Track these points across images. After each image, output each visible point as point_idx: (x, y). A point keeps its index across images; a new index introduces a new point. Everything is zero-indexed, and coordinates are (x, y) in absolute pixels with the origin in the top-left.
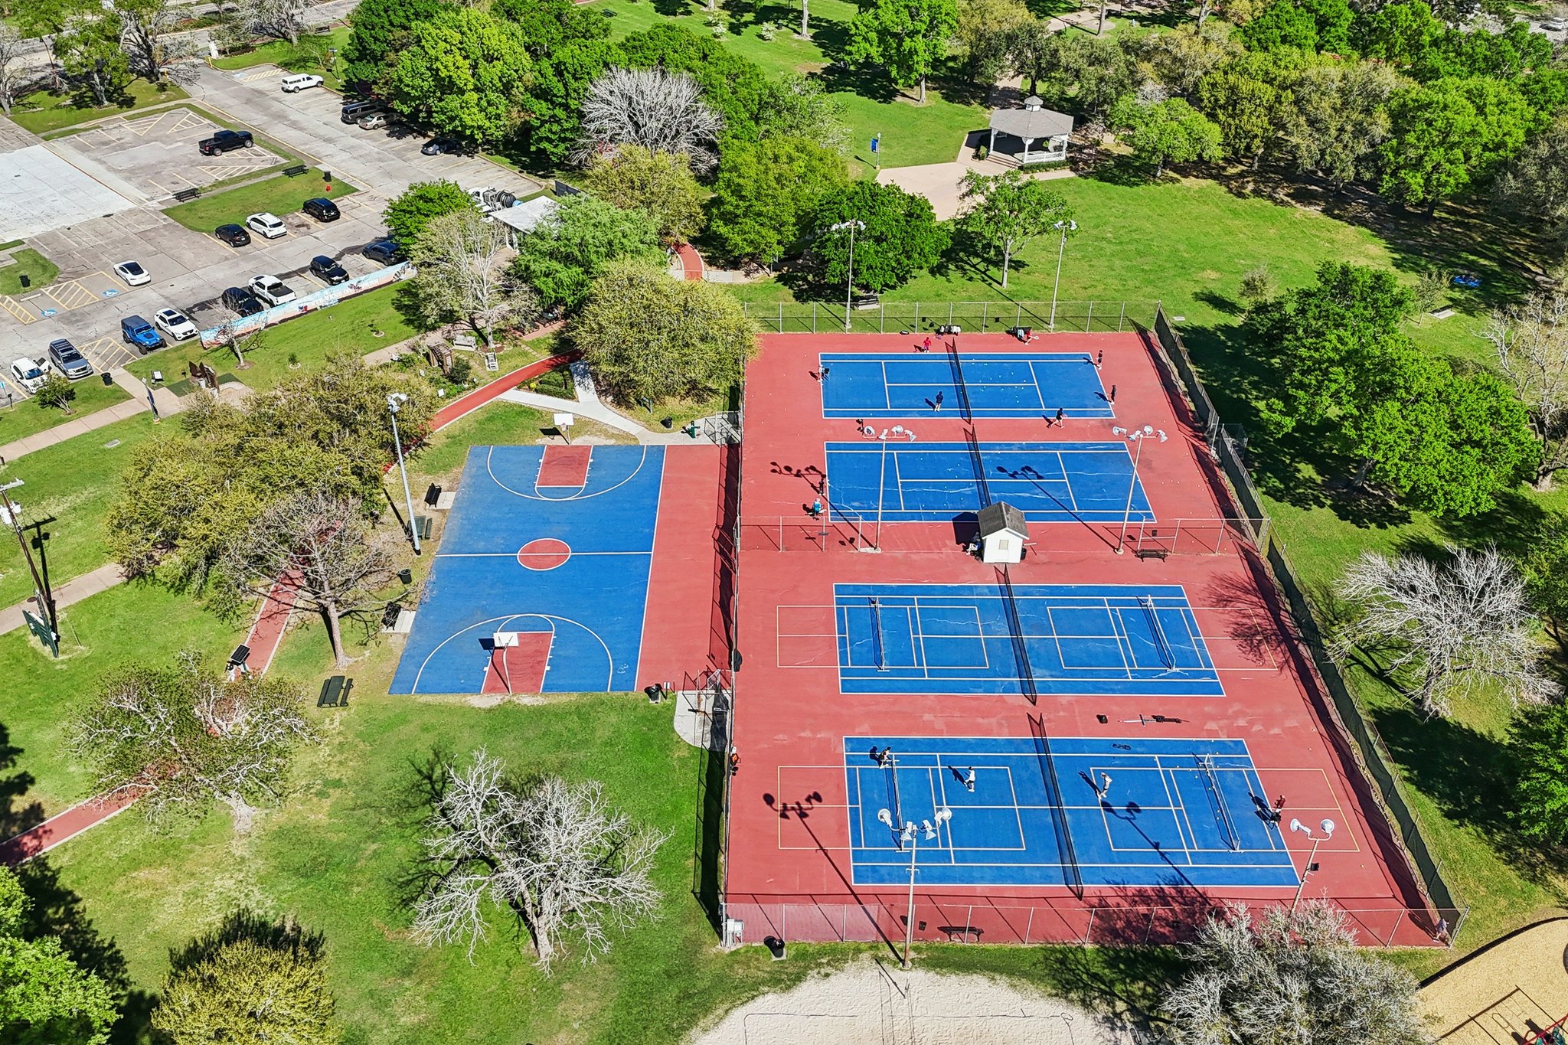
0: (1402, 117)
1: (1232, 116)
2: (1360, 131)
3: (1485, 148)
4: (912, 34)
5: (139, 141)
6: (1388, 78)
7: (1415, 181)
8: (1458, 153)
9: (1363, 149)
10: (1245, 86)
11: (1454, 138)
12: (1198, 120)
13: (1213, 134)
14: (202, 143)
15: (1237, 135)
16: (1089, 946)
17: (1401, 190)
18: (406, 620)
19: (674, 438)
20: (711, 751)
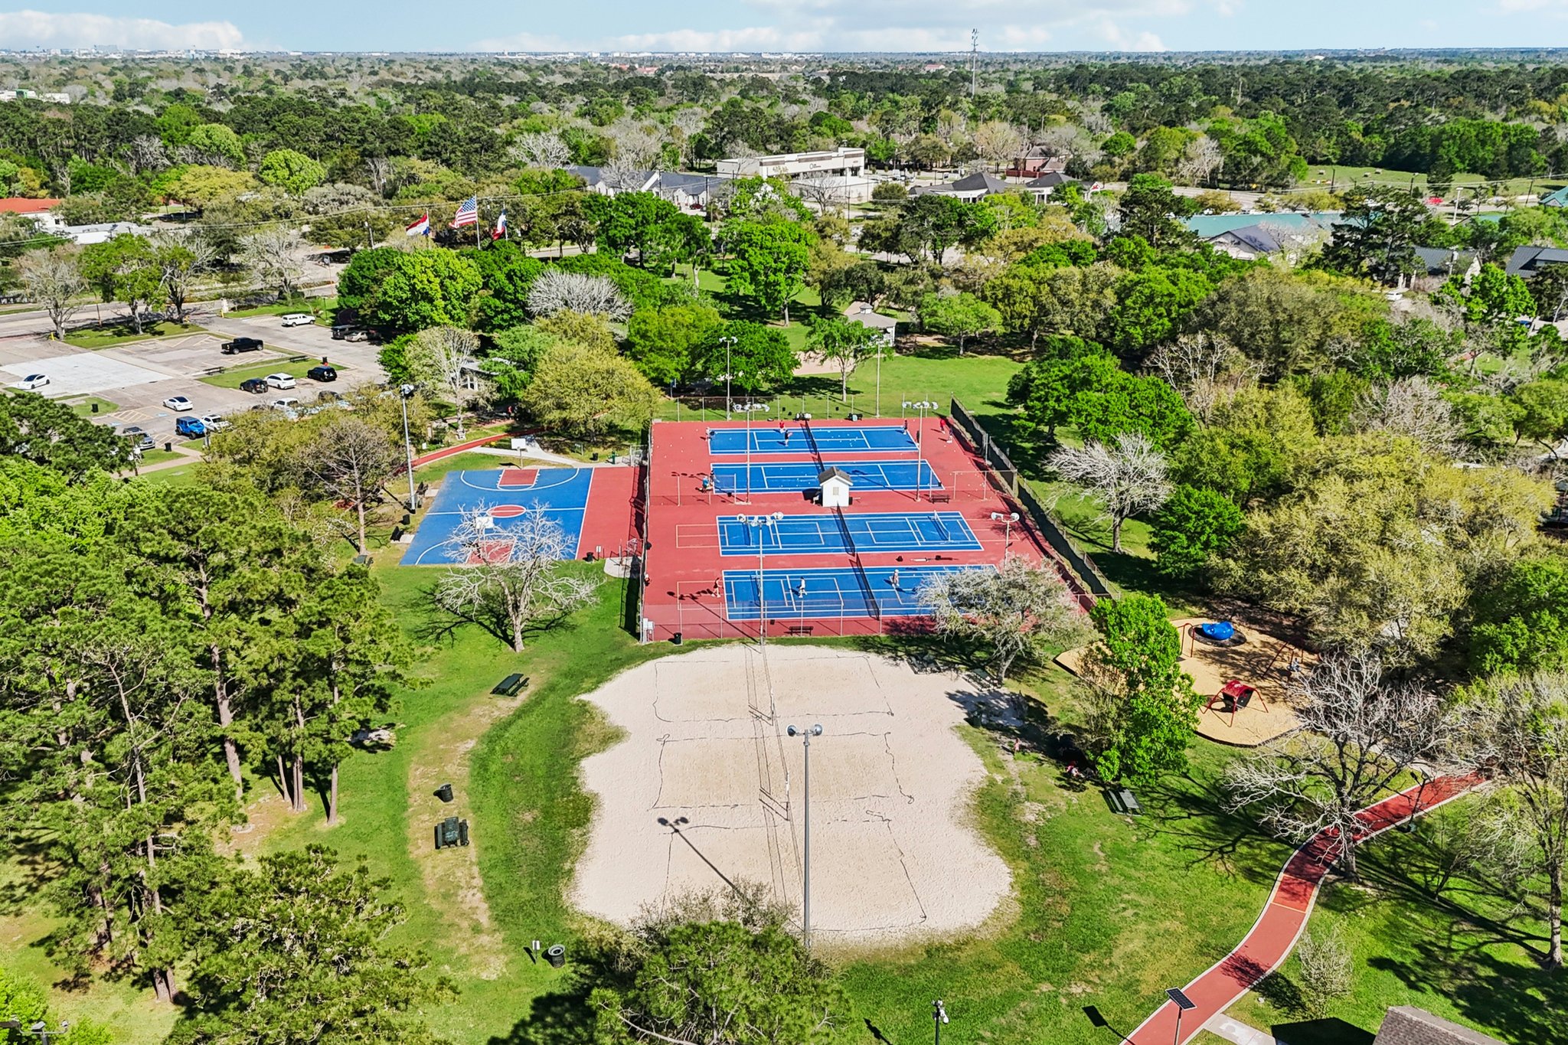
0: (1123, 294)
1: (1009, 305)
2: (1096, 304)
3: (1180, 306)
4: (775, 271)
5: (171, 349)
6: (1113, 271)
7: (1137, 332)
8: (1162, 310)
9: (1100, 316)
10: (1015, 284)
11: (1158, 300)
12: (985, 308)
13: (996, 316)
14: (224, 346)
15: (1012, 317)
16: (883, 635)
17: (1129, 337)
18: (407, 538)
19: (601, 464)
20: (630, 579)
